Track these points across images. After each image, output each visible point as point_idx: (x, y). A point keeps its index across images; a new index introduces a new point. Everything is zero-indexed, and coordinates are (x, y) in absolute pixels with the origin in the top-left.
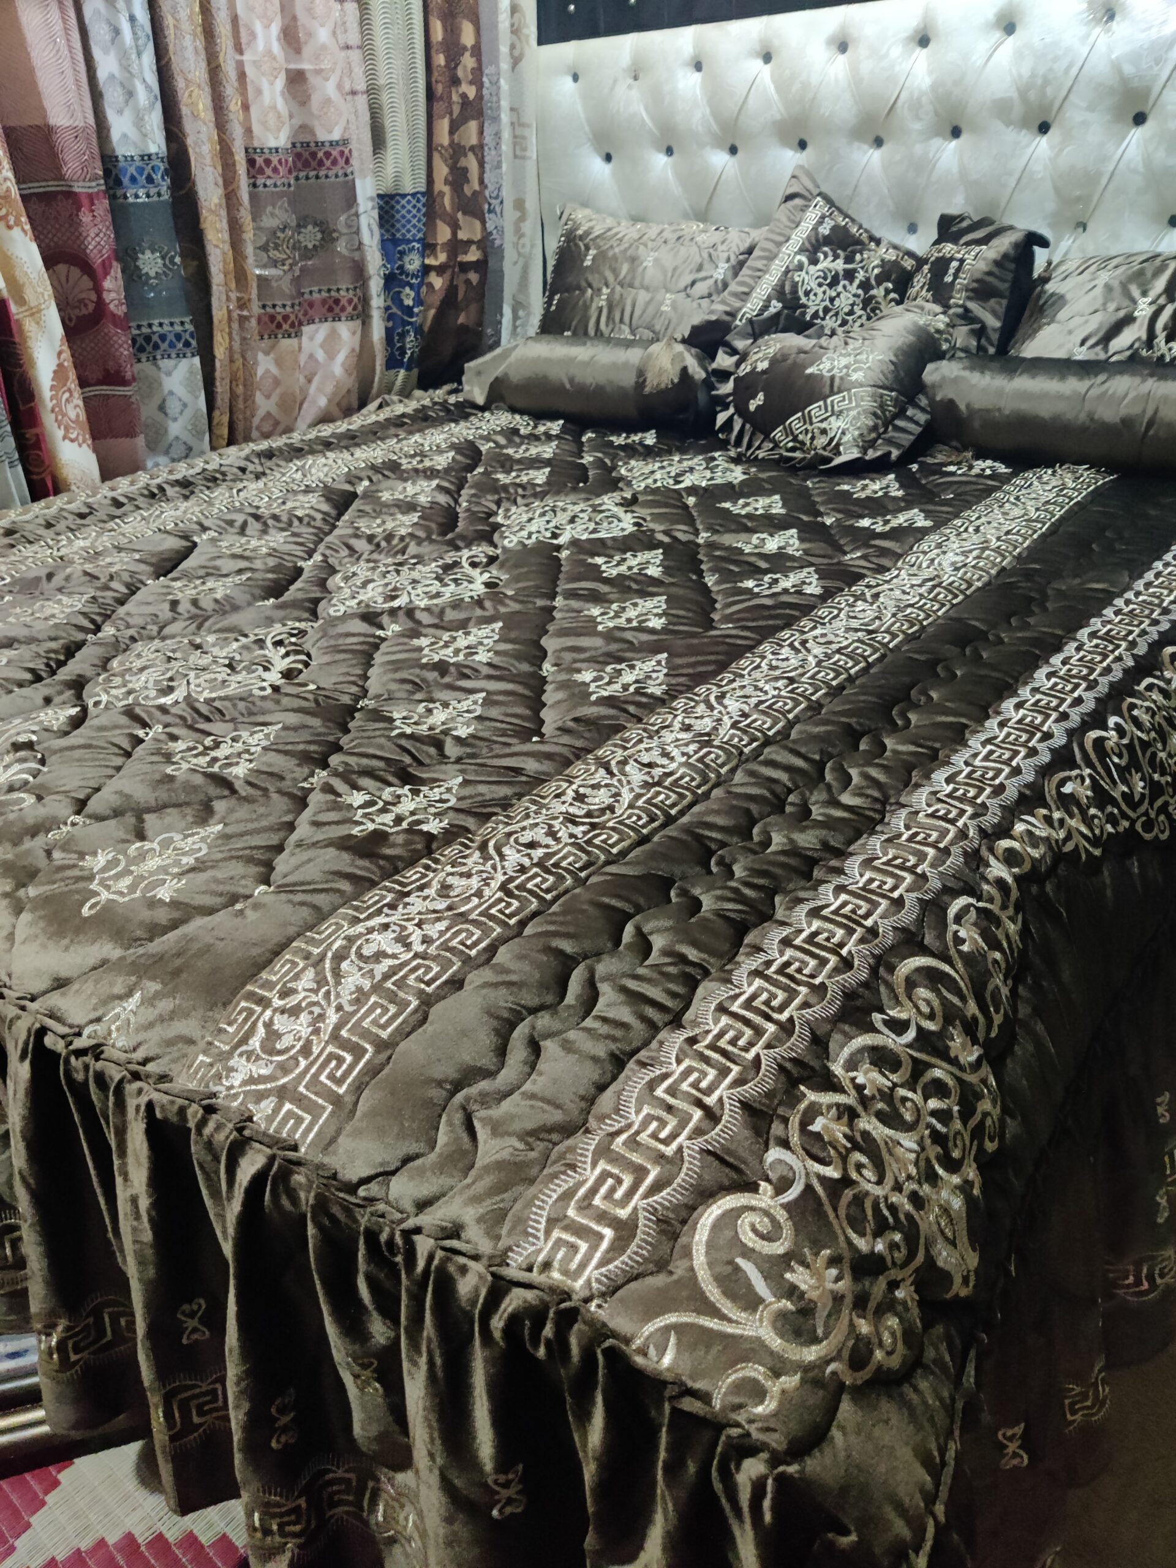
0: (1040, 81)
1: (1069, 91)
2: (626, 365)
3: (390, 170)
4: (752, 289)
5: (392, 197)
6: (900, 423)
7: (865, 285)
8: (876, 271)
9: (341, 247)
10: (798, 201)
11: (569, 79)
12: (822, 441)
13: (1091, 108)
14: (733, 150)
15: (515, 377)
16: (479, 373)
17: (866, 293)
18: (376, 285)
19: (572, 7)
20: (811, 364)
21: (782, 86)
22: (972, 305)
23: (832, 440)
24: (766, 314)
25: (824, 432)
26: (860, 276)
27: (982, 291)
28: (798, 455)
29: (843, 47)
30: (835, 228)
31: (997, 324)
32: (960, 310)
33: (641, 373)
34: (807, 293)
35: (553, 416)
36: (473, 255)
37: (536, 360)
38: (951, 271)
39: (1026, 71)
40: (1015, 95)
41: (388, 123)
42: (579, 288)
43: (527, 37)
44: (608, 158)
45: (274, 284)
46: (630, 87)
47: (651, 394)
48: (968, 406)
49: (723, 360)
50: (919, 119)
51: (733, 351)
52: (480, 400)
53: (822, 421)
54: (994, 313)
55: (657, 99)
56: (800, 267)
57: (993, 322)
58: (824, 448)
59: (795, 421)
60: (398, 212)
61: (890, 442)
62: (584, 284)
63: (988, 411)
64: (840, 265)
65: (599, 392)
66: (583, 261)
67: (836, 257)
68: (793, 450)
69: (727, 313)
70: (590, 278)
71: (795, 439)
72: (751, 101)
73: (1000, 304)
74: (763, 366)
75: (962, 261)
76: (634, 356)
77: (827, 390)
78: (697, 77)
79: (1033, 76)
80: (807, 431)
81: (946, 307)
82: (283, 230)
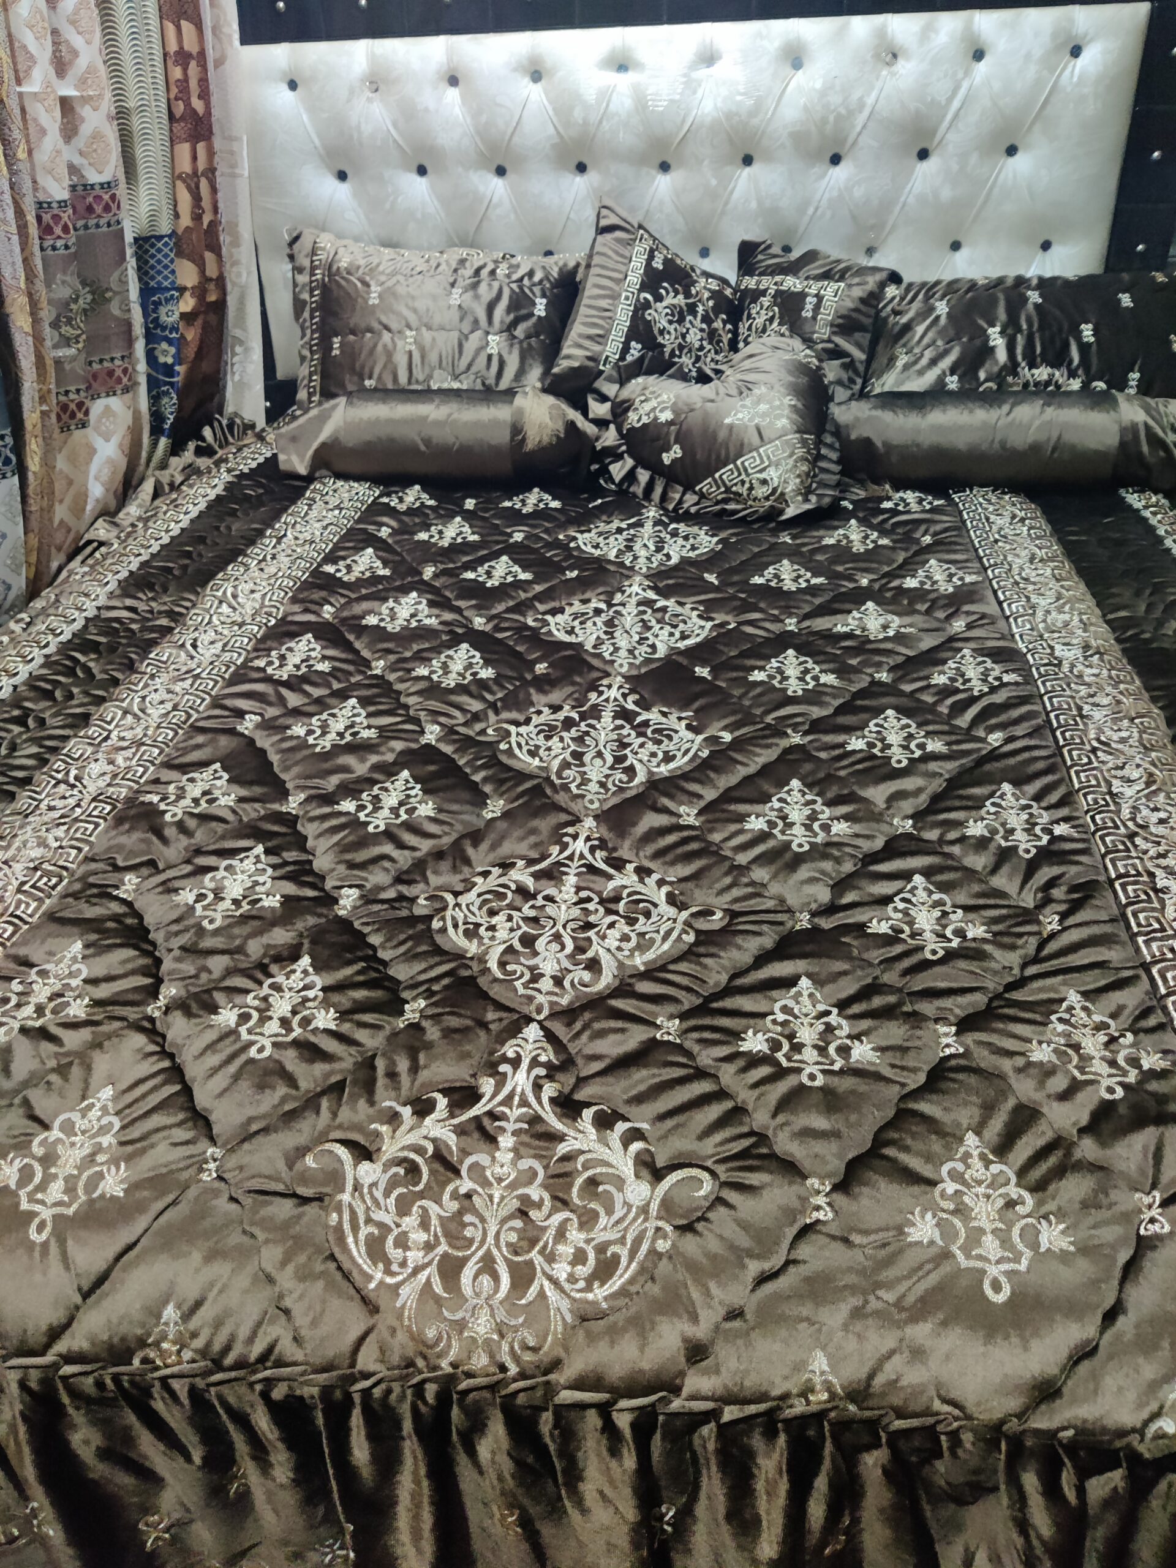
0: (834, 117)
2: (495, 423)
3: (144, 208)
4: (609, 331)
5: (146, 239)
6: (823, 464)
7: (706, 319)
8: (711, 303)
9: (115, 309)
10: (618, 234)
11: (285, 87)
12: (761, 492)
14: (501, 171)
15: (350, 441)
16: (294, 439)
17: (709, 325)
18: (140, 347)
19: (281, 5)
20: (728, 415)
22: (838, 340)
23: (775, 490)
24: (629, 358)
25: (764, 482)
26: (700, 309)
27: (846, 325)
28: (731, 506)
29: (622, 67)
30: (667, 262)
31: (863, 357)
32: (830, 346)
33: (517, 429)
34: (662, 332)
35: (404, 481)
36: (212, 298)
37: (377, 421)
38: (809, 307)
40: (811, 128)
41: (139, 152)
42: (370, 330)
43: (230, 36)
44: (342, 176)
45: (67, 367)
46: (369, 100)
47: (533, 452)
48: (885, 444)
49: (600, 409)
50: (714, 146)
51: (603, 398)
52: (302, 470)
53: (761, 471)
54: (859, 346)
55: (408, 113)
56: (647, 305)
57: (859, 355)
58: (767, 498)
59: (725, 473)
60: (153, 256)
61: (823, 484)
62: (376, 326)
63: (907, 447)
64: (680, 300)
65: (465, 451)
66: (366, 301)
67: (677, 293)
68: (725, 501)
69: (589, 358)
70: (384, 319)
71: (728, 490)
73: (865, 338)
74: (666, 416)
75: (820, 298)
76: (501, 413)
77: (756, 440)
80: (743, 482)
81: (808, 342)
82: (76, 301)
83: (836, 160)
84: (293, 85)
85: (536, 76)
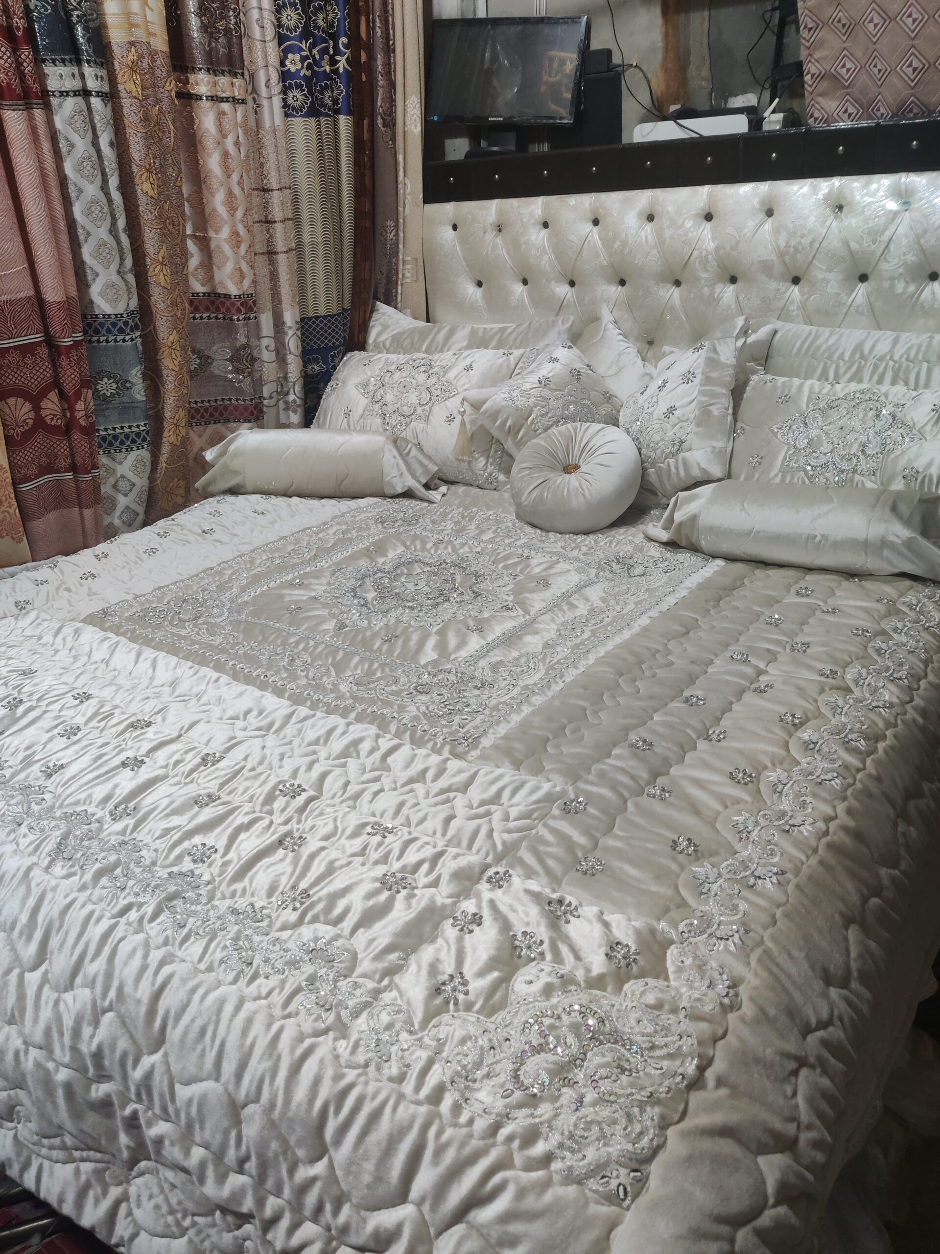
0: (792, 250)
1: (814, 257)
11: (450, 228)
13: (829, 270)
14: (572, 284)
19: (452, 179)
21: (607, 242)
29: (651, 218)
39: (782, 243)
40: (775, 258)
44: (480, 284)
46: (495, 237)
50: (707, 271)
55: (515, 245)
72: (584, 252)
78: (545, 232)
79: (788, 246)
83: (796, 281)
84: (455, 227)
85: (596, 222)
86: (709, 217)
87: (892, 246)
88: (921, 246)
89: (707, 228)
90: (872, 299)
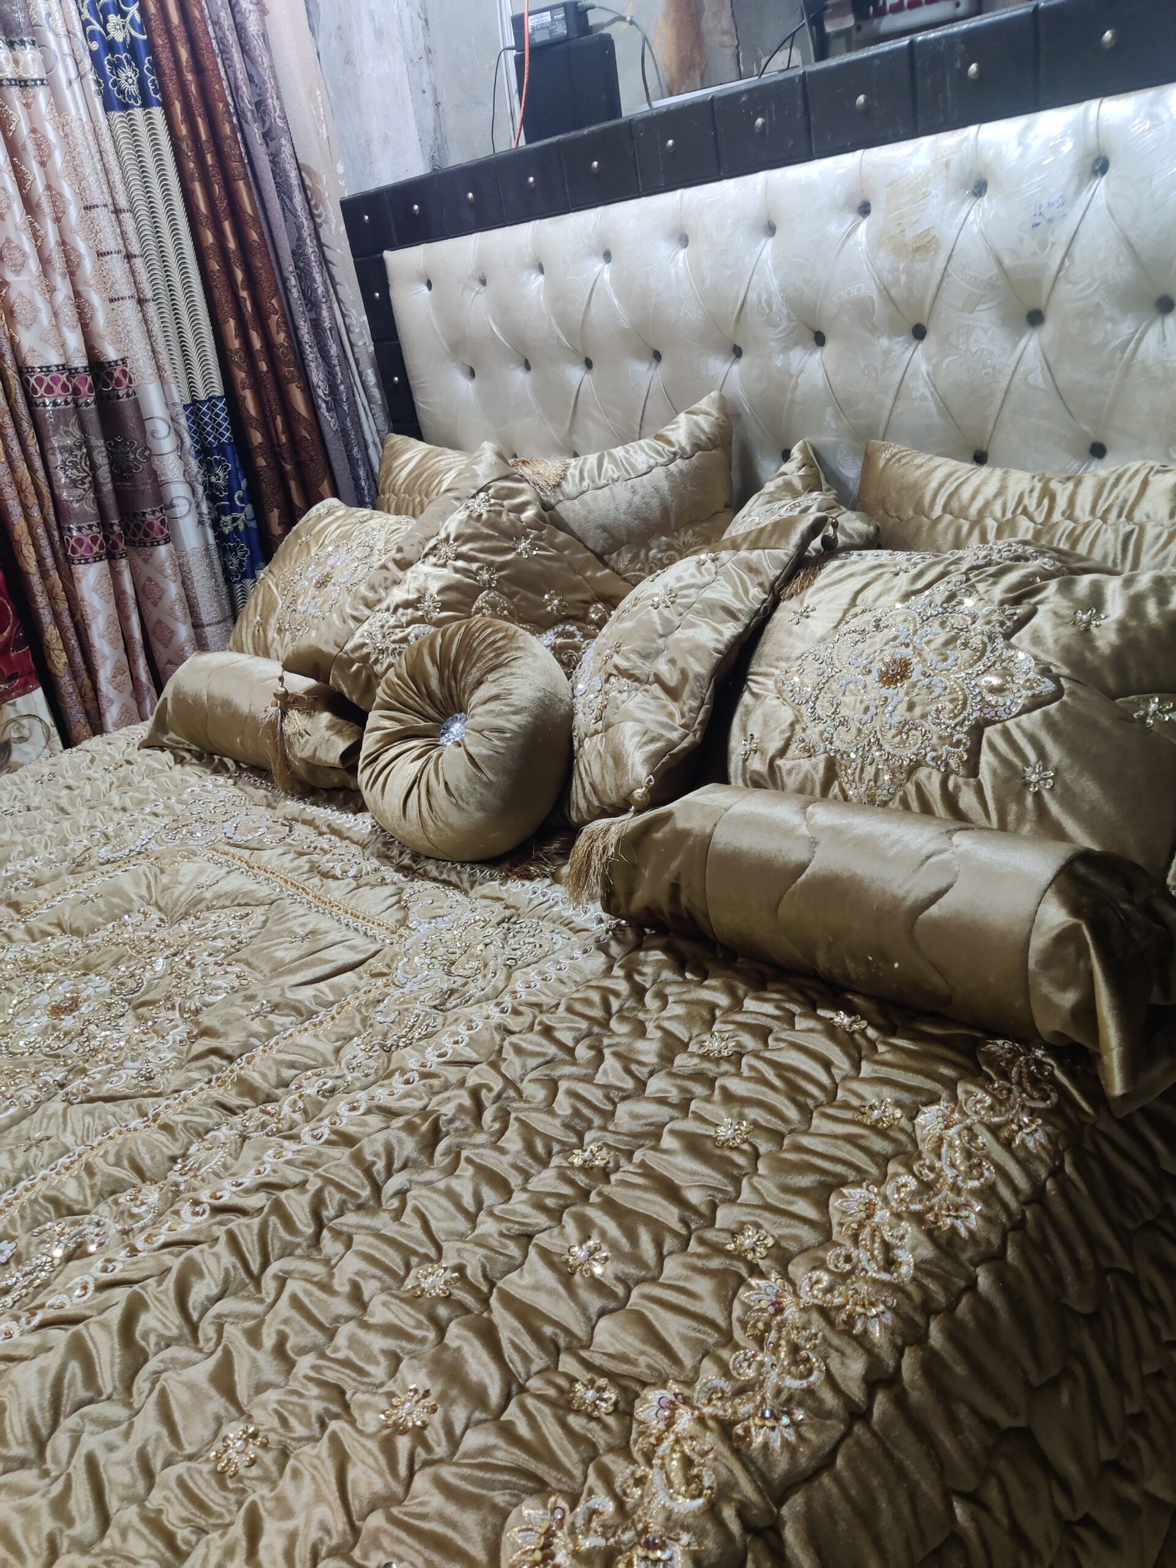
1: (939, 289)
11: (425, 289)
14: (589, 364)
21: (621, 290)
44: (472, 374)
46: (479, 293)
50: (774, 326)
78: (540, 280)
84: (429, 285)
86: (771, 229)
87: (1077, 250)
88: (1131, 247)
89: (767, 247)
90: (1051, 359)
